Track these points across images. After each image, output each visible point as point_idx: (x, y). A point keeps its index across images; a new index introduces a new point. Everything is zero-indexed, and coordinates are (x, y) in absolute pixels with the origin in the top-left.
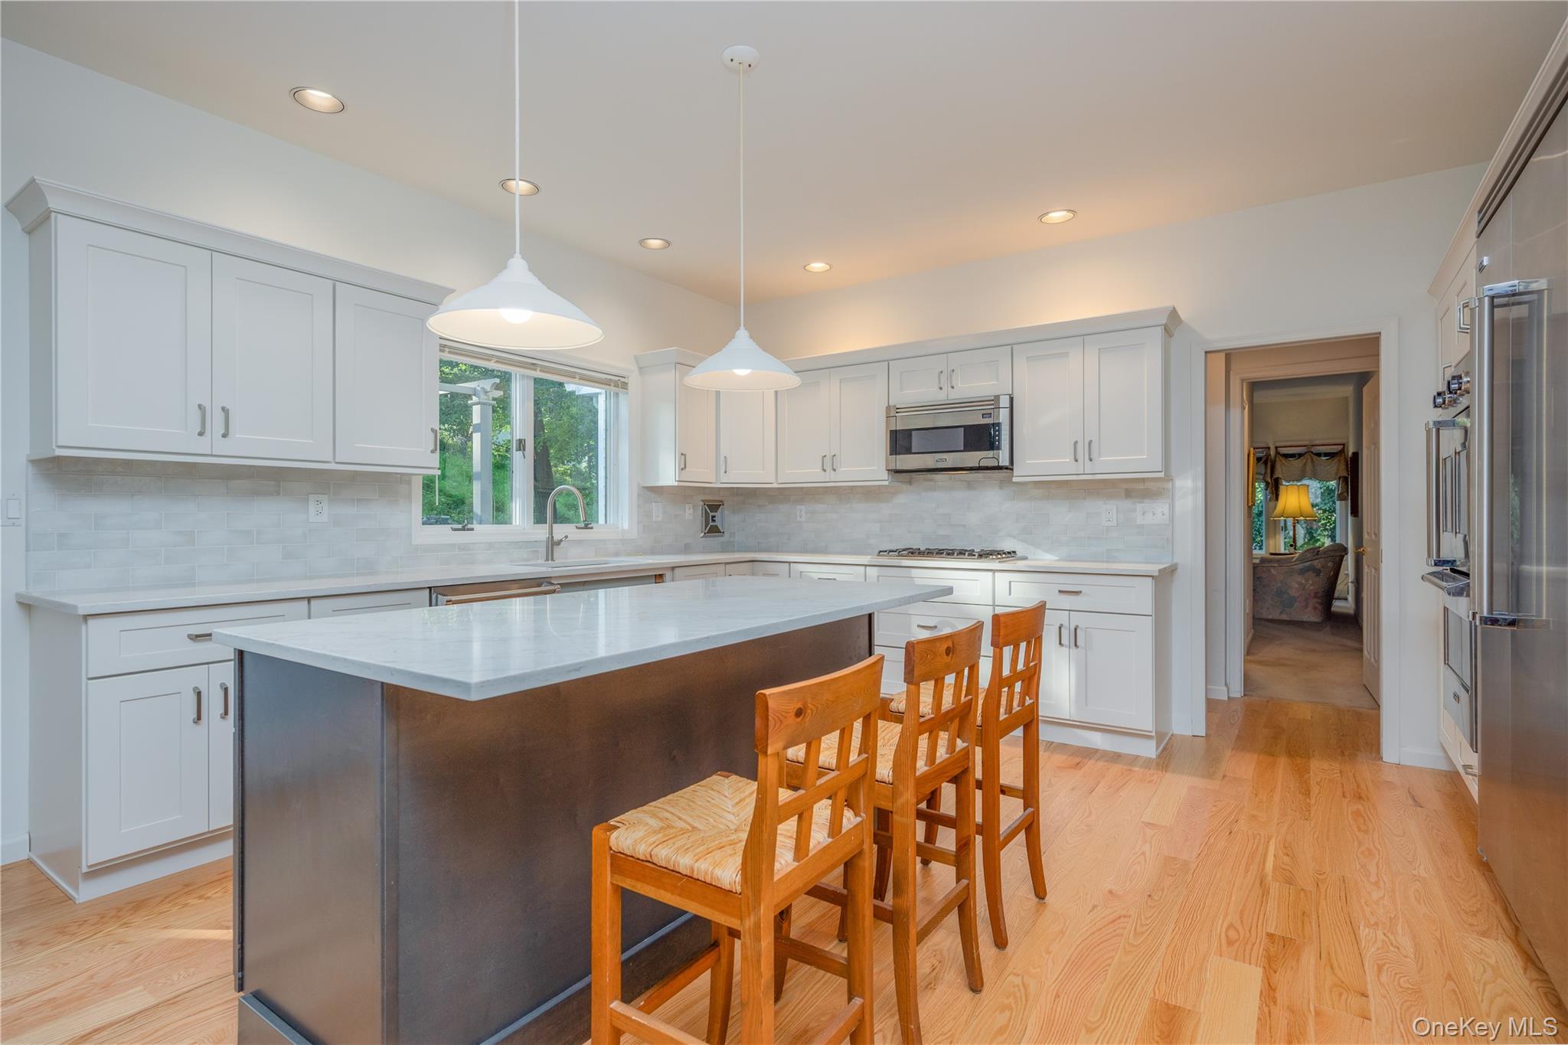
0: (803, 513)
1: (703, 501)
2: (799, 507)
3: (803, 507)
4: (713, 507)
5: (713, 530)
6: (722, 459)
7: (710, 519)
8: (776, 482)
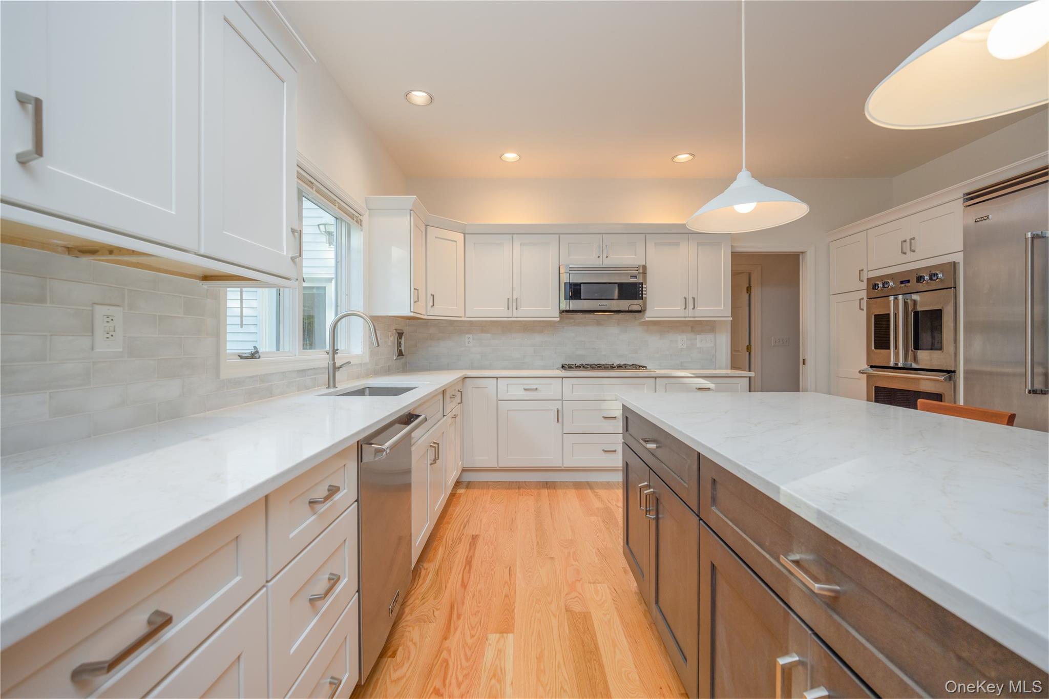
0: (471, 340)
1: (396, 330)
2: (467, 336)
3: (471, 336)
4: (400, 335)
5: (400, 354)
6: (429, 295)
7: (399, 344)
8: (465, 317)
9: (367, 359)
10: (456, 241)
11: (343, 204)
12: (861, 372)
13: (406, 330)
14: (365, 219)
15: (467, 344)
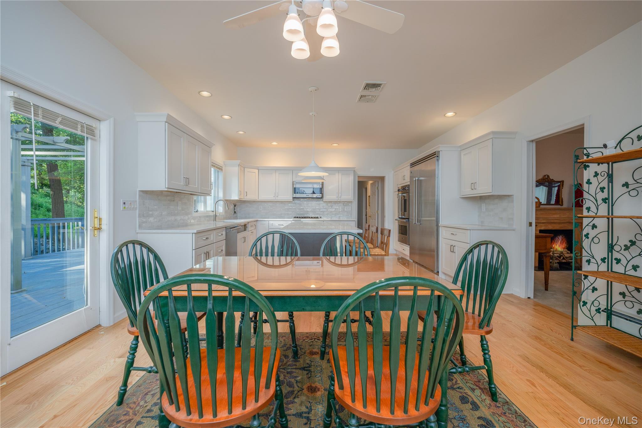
1: (234, 204)
3: (261, 206)
4: (235, 206)
5: (235, 212)
6: (245, 192)
7: (234, 209)
8: (258, 199)
9: (224, 214)
10: (255, 173)
11: (217, 166)
12: (396, 220)
13: (237, 204)
14: (223, 168)
15: (260, 209)
